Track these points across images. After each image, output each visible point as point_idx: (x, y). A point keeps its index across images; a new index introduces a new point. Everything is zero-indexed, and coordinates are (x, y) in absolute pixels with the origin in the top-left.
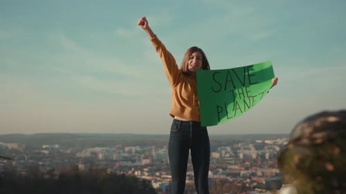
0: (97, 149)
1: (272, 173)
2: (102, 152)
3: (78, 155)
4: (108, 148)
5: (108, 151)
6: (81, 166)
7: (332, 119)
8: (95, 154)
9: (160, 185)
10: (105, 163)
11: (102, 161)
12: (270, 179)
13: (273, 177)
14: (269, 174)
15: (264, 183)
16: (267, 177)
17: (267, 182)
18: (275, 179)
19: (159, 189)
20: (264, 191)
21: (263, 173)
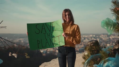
0: (21, 39)
1: (81, 47)
2: (23, 40)
3: (14, 41)
4: (25, 39)
5: (25, 40)
6: (15, 45)
7: (94, 42)
8: (20, 41)
9: (43, 51)
10: (24, 44)
11: (23, 43)
12: (80, 49)
13: (82, 48)
14: (80, 47)
15: (78, 50)
16: (79, 48)
17: (79, 50)
18: (82, 49)
19: (43, 53)
20: (78, 53)
21: (78, 47)
